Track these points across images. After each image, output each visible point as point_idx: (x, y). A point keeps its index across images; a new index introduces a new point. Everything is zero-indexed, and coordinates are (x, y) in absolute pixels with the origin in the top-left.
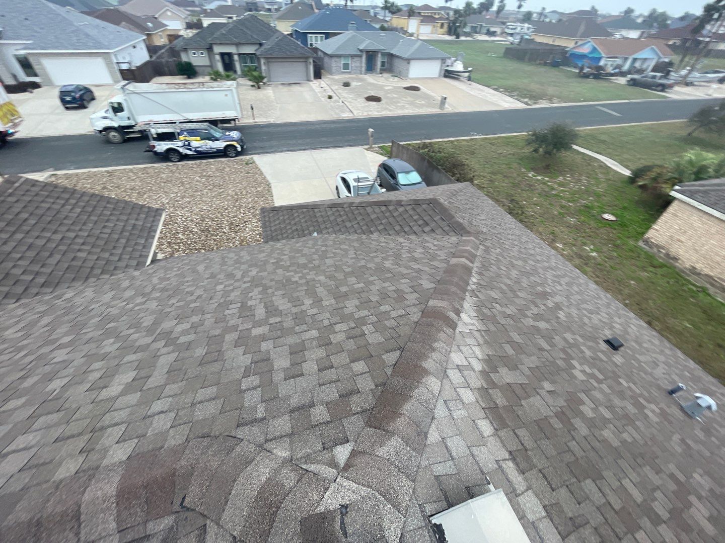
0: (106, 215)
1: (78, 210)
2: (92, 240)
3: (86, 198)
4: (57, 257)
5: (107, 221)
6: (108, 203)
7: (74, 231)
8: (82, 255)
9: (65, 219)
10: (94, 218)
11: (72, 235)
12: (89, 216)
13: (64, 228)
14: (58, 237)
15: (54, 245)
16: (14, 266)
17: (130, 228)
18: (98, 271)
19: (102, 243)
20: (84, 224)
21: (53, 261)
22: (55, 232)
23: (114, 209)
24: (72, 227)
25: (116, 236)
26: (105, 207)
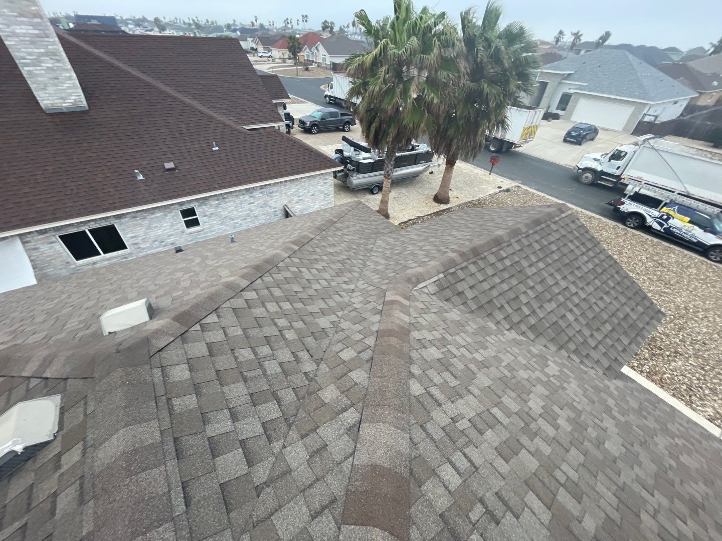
0: (608, 286)
1: (590, 266)
2: (584, 306)
3: (602, 257)
4: (554, 305)
5: (607, 293)
6: (617, 272)
7: (577, 286)
8: (570, 317)
9: (577, 269)
10: (597, 282)
11: (573, 289)
12: (596, 278)
13: (571, 278)
14: (563, 284)
15: (557, 291)
16: (525, 293)
17: (621, 316)
18: (572, 346)
19: (590, 315)
20: (588, 284)
21: (549, 307)
22: (564, 278)
23: (619, 283)
24: (578, 282)
25: (605, 317)
26: (613, 276)
